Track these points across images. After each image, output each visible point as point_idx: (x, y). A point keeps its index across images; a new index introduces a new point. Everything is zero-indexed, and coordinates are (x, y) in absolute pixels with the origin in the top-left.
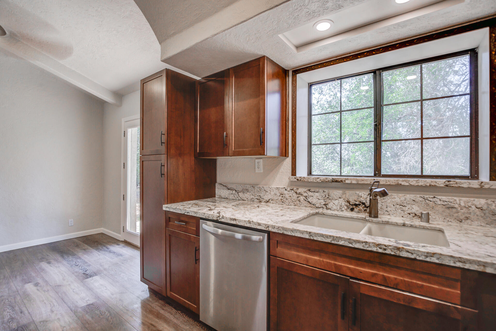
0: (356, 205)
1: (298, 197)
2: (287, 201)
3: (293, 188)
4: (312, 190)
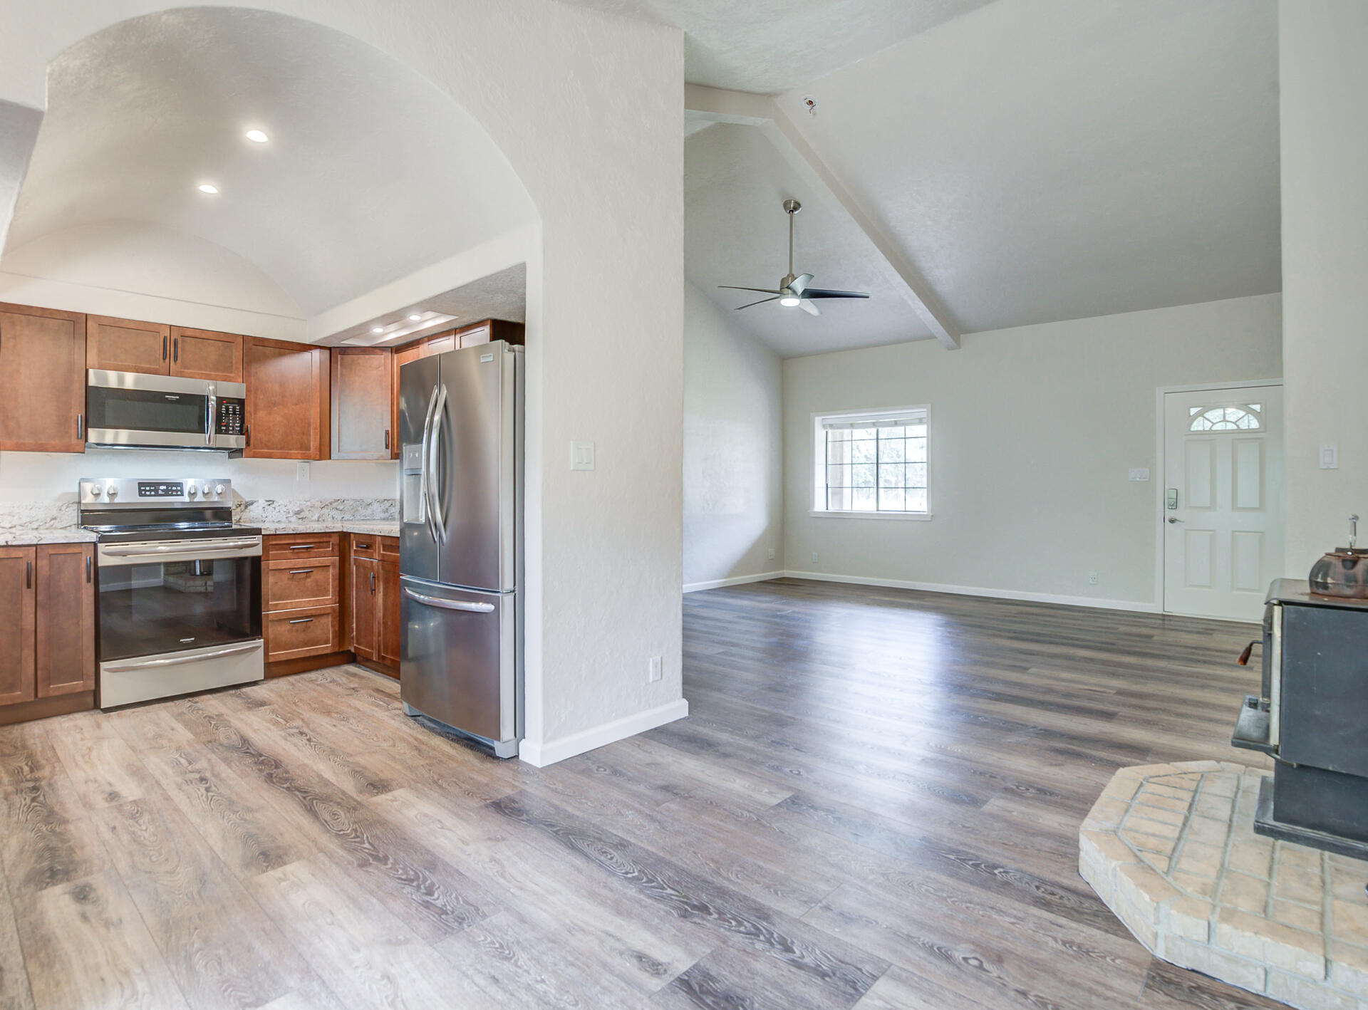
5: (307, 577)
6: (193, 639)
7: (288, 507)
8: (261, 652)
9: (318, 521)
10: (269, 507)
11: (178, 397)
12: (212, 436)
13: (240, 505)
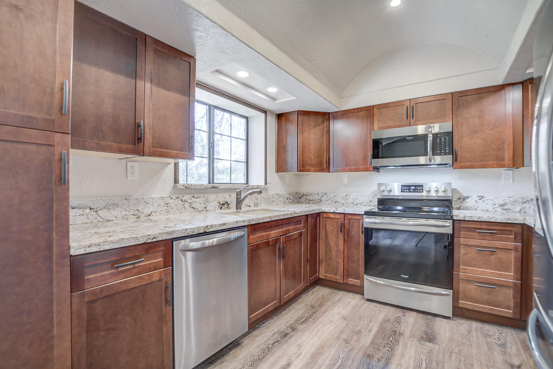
0: (223, 204)
1: (184, 204)
2: (173, 210)
3: (179, 196)
4: (196, 196)
5: (491, 255)
6: (408, 277)
7: (495, 201)
8: (451, 298)
10: (480, 200)
11: (412, 138)
13: (460, 199)
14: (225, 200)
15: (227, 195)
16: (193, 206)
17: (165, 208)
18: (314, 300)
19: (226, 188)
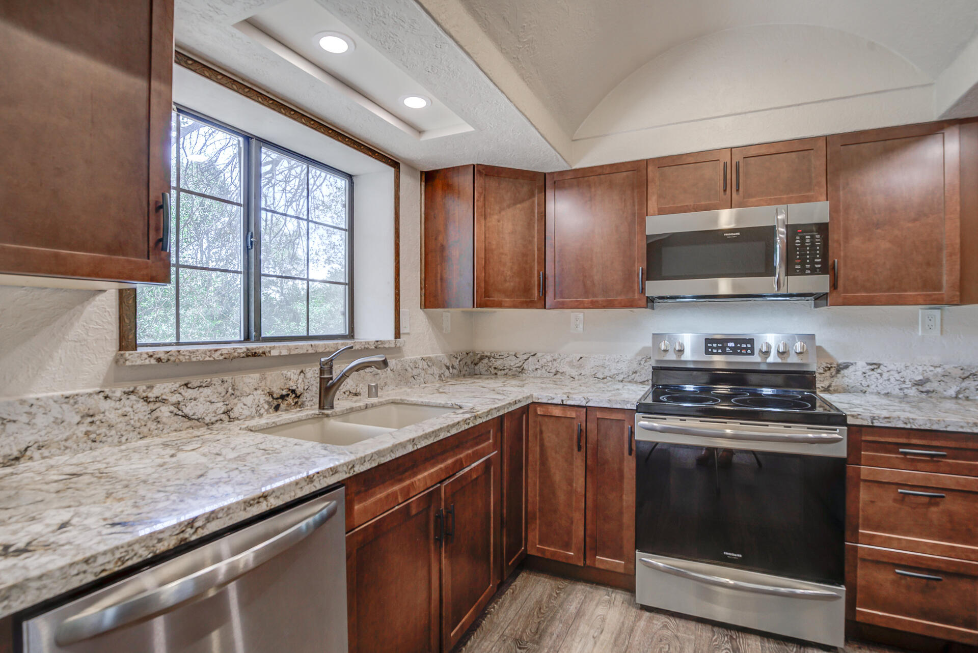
0: (283, 397)
1: (153, 411)
2: (113, 432)
3: (135, 388)
4: (195, 382)
5: (930, 504)
6: (740, 556)
7: (904, 373)
8: (842, 604)
9: (956, 397)
10: (872, 373)
11: (739, 234)
12: (782, 278)
13: (829, 369)
14: (288, 386)
15: (295, 371)
16: (187, 410)
17: (83, 428)
18: (521, 620)
19: (290, 355)
